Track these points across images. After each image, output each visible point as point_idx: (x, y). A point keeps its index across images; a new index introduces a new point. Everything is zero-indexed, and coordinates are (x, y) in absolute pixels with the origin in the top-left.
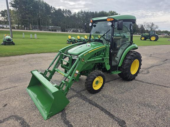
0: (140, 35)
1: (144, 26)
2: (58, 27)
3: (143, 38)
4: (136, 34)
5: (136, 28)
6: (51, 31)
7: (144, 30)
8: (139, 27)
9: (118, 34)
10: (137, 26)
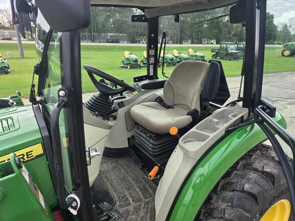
0: (281, 46)
1: (290, 26)
2: (122, 34)
3: (287, 53)
4: (273, 44)
5: (273, 31)
6: (109, 42)
7: (290, 35)
8: (279, 30)
9: (231, 44)
10: (275, 27)
